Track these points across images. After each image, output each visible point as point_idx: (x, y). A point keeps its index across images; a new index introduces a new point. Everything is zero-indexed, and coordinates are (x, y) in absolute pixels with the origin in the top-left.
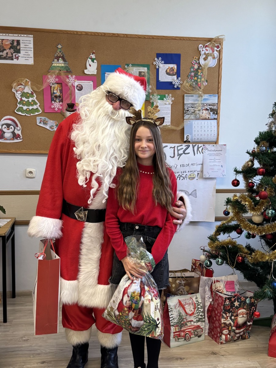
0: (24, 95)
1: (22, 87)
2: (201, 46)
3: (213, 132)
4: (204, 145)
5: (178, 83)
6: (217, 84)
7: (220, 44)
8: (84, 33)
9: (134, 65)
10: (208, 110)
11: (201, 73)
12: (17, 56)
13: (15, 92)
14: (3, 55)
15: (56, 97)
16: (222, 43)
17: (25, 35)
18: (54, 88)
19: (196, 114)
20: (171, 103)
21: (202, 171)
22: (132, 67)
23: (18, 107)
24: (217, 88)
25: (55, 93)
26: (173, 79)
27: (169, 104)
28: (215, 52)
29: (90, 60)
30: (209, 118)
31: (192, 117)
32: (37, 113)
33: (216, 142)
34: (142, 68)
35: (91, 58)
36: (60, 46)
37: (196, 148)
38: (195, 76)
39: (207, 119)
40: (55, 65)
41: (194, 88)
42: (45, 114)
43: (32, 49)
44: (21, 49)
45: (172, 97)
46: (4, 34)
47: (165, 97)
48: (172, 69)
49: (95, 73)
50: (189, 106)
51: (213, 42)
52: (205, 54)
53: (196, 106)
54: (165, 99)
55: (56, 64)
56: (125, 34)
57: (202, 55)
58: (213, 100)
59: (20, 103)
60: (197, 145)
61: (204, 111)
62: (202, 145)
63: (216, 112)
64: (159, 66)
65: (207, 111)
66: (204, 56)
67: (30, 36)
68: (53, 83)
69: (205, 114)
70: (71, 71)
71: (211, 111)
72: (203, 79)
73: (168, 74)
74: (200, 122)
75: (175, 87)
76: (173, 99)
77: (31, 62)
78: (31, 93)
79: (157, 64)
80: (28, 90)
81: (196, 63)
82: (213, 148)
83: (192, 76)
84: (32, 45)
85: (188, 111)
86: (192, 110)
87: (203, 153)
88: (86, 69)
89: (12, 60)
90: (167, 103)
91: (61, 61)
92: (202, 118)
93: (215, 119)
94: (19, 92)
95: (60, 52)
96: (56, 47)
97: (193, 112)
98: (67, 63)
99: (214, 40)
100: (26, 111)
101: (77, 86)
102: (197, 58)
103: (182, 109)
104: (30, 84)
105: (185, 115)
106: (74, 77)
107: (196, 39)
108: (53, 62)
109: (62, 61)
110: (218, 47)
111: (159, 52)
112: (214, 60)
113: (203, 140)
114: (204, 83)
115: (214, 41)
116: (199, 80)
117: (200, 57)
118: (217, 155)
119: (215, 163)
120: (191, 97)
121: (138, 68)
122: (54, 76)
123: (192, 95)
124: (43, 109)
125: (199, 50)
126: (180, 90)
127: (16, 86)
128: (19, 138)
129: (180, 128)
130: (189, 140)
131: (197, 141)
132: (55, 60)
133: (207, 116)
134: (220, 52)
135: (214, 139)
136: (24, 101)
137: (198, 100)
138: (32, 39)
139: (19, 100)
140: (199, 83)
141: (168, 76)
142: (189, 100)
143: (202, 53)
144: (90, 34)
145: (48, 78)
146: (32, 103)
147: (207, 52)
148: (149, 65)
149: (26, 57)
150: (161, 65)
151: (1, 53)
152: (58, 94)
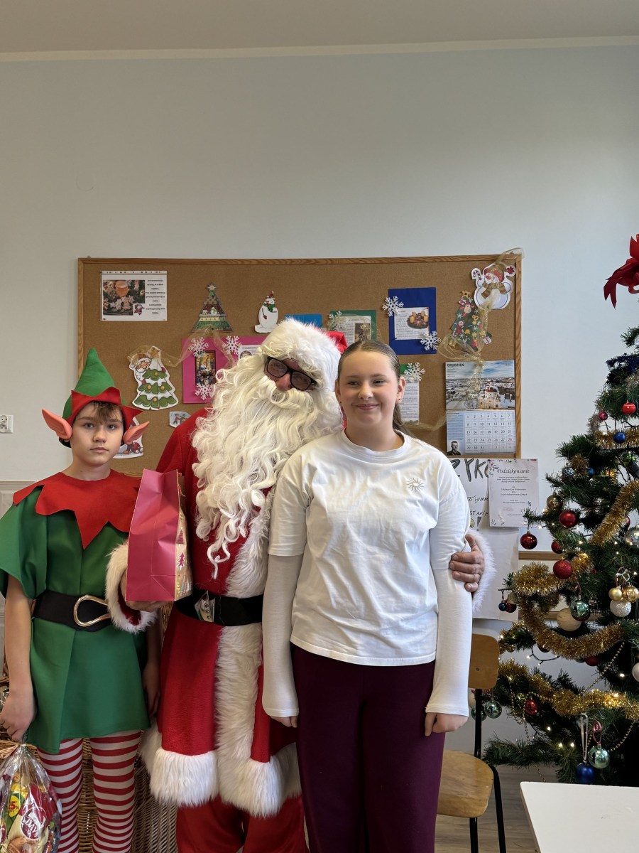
0: (149, 373)
1: (147, 360)
2: (477, 272)
3: (506, 434)
4: (489, 460)
5: (433, 342)
6: (512, 340)
7: (516, 267)
8: (255, 262)
9: (345, 313)
10: (492, 390)
11: (477, 321)
12: (139, 307)
13: (134, 370)
14: (115, 308)
15: (204, 375)
16: (520, 262)
17: (154, 272)
18: (201, 359)
19: (471, 400)
20: (419, 378)
21: (487, 513)
22: (342, 316)
23: (138, 396)
24: (513, 349)
25: (202, 369)
26: (423, 334)
27: (416, 381)
28: (506, 280)
29: (265, 308)
30: (497, 406)
31: (463, 404)
32: (170, 406)
33: (515, 454)
34: (358, 317)
35: (267, 305)
36: (212, 288)
37: (472, 466)
38: (466, 327)
39: (491, 408)
40: (204, 319)
41: (464, 350)
42: (185, 406)
43: (166, 295)
44: (146, 295)
45: (421, 367)
46: (118, 272)
47: (407, 369)
48: (420, 316)
50: (455, 383)
51: (501, 263)
52: (485, 285)
53: (469, 383)
54: (408, 372)
56: (330, 259)
57: (478, 288)
58: (507, 371)
59: (141, 389)
60: (475, 460)
61: (487, 394)
62: (486, 460)
63: (511, 395)
64: (393, 313)
65: (492, 393)
66: (484, 289)
67: (162, 272)
68: (199, 350)
69: (488, 398)
70: (231, 330)
71: (501, 393)
72: (481, 332)
73: (411, 325)
74: (479, 413)
75: (427, 348)
76: (423, 371)
77: (162, 316)
78: (160, 369)
79: (390, 309)
80: (156, 365)
81: (468, 302)
82: (510, 467)
83: (459, 328)
84: (164, 289)
85: (454, 393)
86: (461, 391)
87: (487, 476)
88: (258, 323)
89: (130, 314)
90: (412, 379)
91: (214, 312)
92: (482, 406)
93: (509, 408)
94: (141, 370)
95: (213, 297)
96: (206, 288)
97: (464, 396)
98: (224, 315)
99: (502, 258)
100: (152, 402)
101: (242, 355)
102: (468, 293)
103: (441, 390)
104: (160, 355)
105: (447, 401)
106: (236, 339)
107: (465, 259)
108: (201, 315)
109: (216, 313)
110: (511, 271)
111: (393, 287)
112: (505, 296)
113: (487, 450)
114: (485, 340)
115: (503, 261)
116: (474, 335)
117: (476, 292)
118: (518, 480)
119: (514, 498)
120: (459, 367)
121: (353, 317)
122: (202, 339)
123: (462, 363)
124: (181, 398)
125: (473, 278)
126: (437, 355)
127: (134, 359)
128: (137, 451)
129: (438, 426)
130: (458, 450)
131: (474, 452)
132: (204, 311)
133: (495, 403)
134: (516, 281)
135: (512, 449)
136: (149, 384)
137: (474, 373)
138: (164, 278)
139: (140, 384)
140: (475, 341)
141: (411, 329)
142: (454, 374)
143: (479, 283)
144: (265, 263)
145: (192, 343)
146: (163, 388)
147: (488, 282)
148: (375, 311)
149: (155, 310)
150: (398, 311)
151: (112, 305)
152: (208, 370)
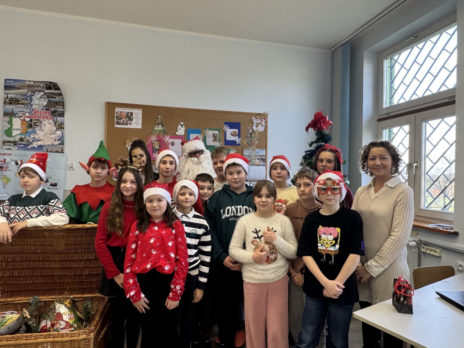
2: (254, 118)
3: (263, 174)
5: (239, 141)
6: (265, 142)
8: (176, 109)
9: (209, 129)
10: (259, 159)
11: (254, 135)
12: (130, 123)
13: (128, 147)
14: (121, 122)
15: (156, 150)
16: (267, 117)
17: (137, 109)
18: (155, 144)
19: (252, 162)
24: (265, 145)
25: (155, 147)
26: (236, 138)
28: (263, 122)
34: (214, 131)
35: (181, 125)
36: (160, 117)
38: (250, 137)
39: (259, 165)
41: (250, 145)
43: (141, 118)
44: (133, 118)
45: (235, 150)
46: (122, 108)
47: (231, 150)
48: (235, 132)
49: (184, 134)
52: (256, 123)
53: (251, 156)
55: (156, 128)
58: (263, 153)
61: (257, 160)
63: (264, 161)
66: (256, 124)
67: (140, 110)
68: (154, 140)
69: (257, 162)
70: (167, 133)
71: (261, 160)
72: (255, 139)
73: (232, 135)
74: (254, 167)
75: (237, 144)
77: (140, 126)
79: (225, 129)
81: (251, 129)
83: (248, 137)
84: (141, 116)
88: (177, 131)
89: (126, 125)
91: (160, 126)
92: (255, 164)
93: (264, 165)
95: (160, 120)
96: (157, 117)
98: (165, 127)
101: (171, 143)
102: (251, 125)
106: (168, 137)
107: (250, 114)
110: (265, 119)
111: (226, 121)
112: (263, 127)
114: (256, 142)
115: (262, 115)
116: (253, 140)
117: (253, 125)
120: (247, 151)
121: (212, 131)
122: (155, 136)
123: (249, 149)
125: (253, 120)
126: (241, 146)
131: (252, 180)
132: (156, 126)
133: (259, 163)
134: (266, 122)
137: (253, 153)
138: (141, 112)
140: (253, 142)
142: (246, 153)
143: (255, 122)
144: (180, 109)
145: (151, 137)
147: (258, 122)
148: (220, 129)
149: (137, 123)
150: (228, 130)
151: (119, 121)
152: (157, 148)
